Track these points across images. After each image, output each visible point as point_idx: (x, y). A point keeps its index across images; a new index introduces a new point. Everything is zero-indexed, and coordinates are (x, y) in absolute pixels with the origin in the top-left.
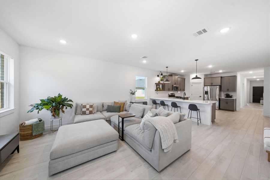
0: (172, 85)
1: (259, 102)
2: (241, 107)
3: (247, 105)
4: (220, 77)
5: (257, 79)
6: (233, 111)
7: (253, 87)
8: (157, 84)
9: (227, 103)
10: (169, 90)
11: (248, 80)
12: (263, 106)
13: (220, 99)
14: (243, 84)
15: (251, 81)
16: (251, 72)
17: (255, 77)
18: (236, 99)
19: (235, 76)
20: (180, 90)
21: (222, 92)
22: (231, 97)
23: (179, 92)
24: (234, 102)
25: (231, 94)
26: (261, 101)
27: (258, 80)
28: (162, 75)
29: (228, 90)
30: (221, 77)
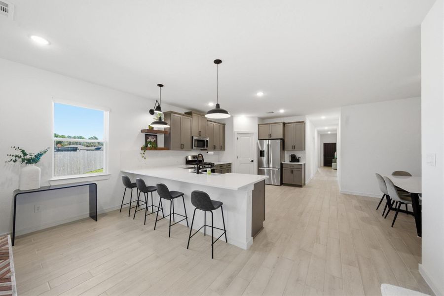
0: (192, 137)
1: (331, 166)
2: (312, 176)
3: (318, 171)
4: (281, 123)
5: (328, 131)
6: (300, 186)
7: (324, 144)
8: (150, 133)
9: (292, 172)
10: (182, 147)
11: (319, 132)
12: (336, 172)
13: (282, 165)
14: (314, 138)
15: (322, 135)
16: (323, 117)
17: (326, 128)
18: (305, 164)
19: (303, 122)
20: (214, 148)
21: (286, 151)
22: (298, 160)
23: (211, 153)
24: (301, 169)
25: (298, 154)
26: (333, 164)
27: (329, 133)
28: (159, 108)
29: (294, 147)
30: (284, 124)
